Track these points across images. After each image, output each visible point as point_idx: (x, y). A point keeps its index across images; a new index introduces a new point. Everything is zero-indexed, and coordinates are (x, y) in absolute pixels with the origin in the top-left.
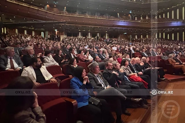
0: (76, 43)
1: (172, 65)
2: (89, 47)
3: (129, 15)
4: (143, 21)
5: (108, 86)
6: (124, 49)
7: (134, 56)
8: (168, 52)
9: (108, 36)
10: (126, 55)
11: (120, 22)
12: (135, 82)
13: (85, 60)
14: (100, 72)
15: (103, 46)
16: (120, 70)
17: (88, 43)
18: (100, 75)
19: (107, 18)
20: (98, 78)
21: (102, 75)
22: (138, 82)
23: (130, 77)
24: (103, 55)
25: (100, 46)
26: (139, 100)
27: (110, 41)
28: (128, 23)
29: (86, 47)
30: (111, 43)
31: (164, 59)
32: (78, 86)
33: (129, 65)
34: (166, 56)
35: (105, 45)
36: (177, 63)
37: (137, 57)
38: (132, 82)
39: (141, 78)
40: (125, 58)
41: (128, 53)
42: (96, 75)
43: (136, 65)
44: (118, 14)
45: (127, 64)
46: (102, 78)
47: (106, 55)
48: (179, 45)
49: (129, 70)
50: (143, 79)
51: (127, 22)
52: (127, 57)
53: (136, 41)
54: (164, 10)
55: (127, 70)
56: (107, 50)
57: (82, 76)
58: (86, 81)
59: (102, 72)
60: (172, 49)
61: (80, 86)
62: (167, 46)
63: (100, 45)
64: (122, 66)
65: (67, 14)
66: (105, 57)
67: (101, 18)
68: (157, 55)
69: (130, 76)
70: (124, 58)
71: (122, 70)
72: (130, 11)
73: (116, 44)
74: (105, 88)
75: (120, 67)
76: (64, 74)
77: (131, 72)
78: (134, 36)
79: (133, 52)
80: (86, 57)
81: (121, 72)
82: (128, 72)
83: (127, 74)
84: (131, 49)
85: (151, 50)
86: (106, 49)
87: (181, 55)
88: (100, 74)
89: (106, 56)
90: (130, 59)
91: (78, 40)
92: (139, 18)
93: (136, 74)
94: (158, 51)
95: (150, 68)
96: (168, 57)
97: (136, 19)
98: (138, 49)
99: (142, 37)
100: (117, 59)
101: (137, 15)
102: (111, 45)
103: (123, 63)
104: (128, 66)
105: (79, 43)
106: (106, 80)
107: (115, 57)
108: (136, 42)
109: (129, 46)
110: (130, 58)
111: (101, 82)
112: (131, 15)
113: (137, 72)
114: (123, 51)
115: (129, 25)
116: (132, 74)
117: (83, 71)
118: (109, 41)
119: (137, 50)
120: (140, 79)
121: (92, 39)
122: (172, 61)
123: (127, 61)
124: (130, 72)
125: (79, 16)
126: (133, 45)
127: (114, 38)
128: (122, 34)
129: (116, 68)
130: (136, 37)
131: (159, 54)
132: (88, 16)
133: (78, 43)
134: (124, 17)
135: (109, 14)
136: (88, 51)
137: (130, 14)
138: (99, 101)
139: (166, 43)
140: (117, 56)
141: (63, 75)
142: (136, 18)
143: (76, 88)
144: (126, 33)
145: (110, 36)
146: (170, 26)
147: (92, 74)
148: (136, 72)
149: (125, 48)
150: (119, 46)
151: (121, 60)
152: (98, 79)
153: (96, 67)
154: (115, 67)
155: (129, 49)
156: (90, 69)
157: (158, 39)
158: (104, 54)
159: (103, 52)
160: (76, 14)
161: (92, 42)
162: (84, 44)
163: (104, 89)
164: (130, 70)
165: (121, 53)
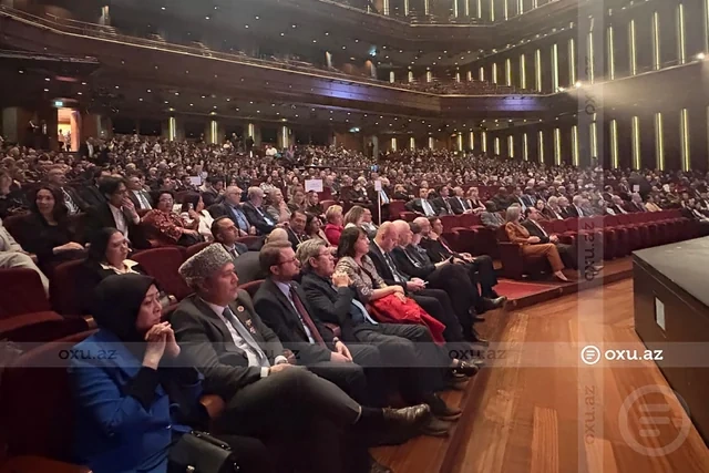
0: (153, 162)
1: (516, 246)
2: (208, 180)
3: (369, 62)
4: (417, 89)
5: (280, 358)
6: (352, 188)
7: (389, 214)
8: (502, 200)
9: (289, 136)
10: (359, 212)
11: (335, 86)
12: (398, 322)
13: (184, 235)
14: (241, 292)
15: (270, 173)
16: (334, 276)
17: (205, 163)
18: (240, 309)
19: (284, 67)
20: (229, 325)
21: (251, 306)
22: (407, 322)
23: (377, 304)
24: (265, 211)
25: (258, 175)
26: (418, 411)
27: (296, 155)
28: (363, 90)
29: (195, 181)
30: (301, 163)
31: (490, 223)
32: (116, 382)
33: (370, 254)
34: (497, 214)
35: (275, 173)
36: (531, 238)
37: (400, 218)
38: (384, 325)
39: (417, 302)
40: (355, 222)
41: (365, 204)
42: (220, 310)
43: (396, 251)
44: (328, 55)
45: (361, 251)
46: (248, 322)
47: (279, 214)
48: (531, 174)
49: (370, 275)
50: (425, 306)
51: (360, 85)
52: (361, 219)
53: (395, 158)
54: (481, 56)
55: (363, 273)
56: (284, 190)
57: (140, 324)
58: (163, 350)
59: (251, 291)
60: (511, 188)
61: (123, 383)
62: (495, 178)
63: (255, 171)
64: (345, 259)
65: (113, 38)
66: (273, 220)
67: (260, 63)
68: (465, 212)
69: (377, 300)
70: (350, 225)
71: (341, 275)
72: (369, 49)
73: (322, 169)
74: (264, 371)
75: (336, 262)
76: (59, 312)
77: (380, 281)
78: (384, 141)
79: (384, 199)
80: (190, 221)
81: (340, 285)
82: (368, 280)
83: (365, 291)
84: (378, 186)
85: (447, 192)
86: (280, 186)
87: (544, 210)
88: (240, 302)
89: (277, 216)
90: (372, 228)
91: (163, 151)
92: (401, 77)
93: (400, 288)
94: (470, 194)
95: (447, 261)
96: (504, 216)
97: (392, 81)
98: (400, 188)
99: (412, 145)
100: (323, 229)
101: (394, 64)
102: (302, 171)
103: (347, 245)
104: (369, 259)
105: (168, 162)
106: (271, 331)
107: (316, 219)
108: (393, 162)
109: (369, 178)
110: (376, 222)
111: (243, 342)
112: (375, 64)
113: (403, 278)
114: (347, 198)
115: (370, 99)
116: (385, 288)
117: (148, 299)
118: (292, 155)
119: (399, 192)
120: (415, 310)
121: (226, 146)
122: (516, 230)
123: (361, 234)
124: (373, 280)
125: (169, 47)
126: (381, 173)
127: (315, 144)
128: (341, 133)
129: (318, 269)
130: (394, 146)
131: (474, 207)
132: (207, 54)
133: (163, 162)
134: (350, 67)
135: (296, 55)
136: (204, 194)
137: (371, 58)
138: (227, 453)
139: (492, 169)
140: (324, 216)
141: (53, 316)
142: (392, 74)
143: (101, 392)
144: (357, 130)
145: (299, 139)
146: (502, 108)
147: (199, 305)
148: (397, 279)
149: (355, 183)
150: (332, 176)
151: (340, 230)
152: (231, 329)
153: (219, 270)
154: (315, 266)
155: (371, 189)
156: (188, 280)
157: (467, 153)
158: (271, 209)
159: (269, 200)
160: (155, 39)
161: (223, 159)
162: (189, 167)
163: (258, 377)
164: (375, 275)
165: (339, 204)
